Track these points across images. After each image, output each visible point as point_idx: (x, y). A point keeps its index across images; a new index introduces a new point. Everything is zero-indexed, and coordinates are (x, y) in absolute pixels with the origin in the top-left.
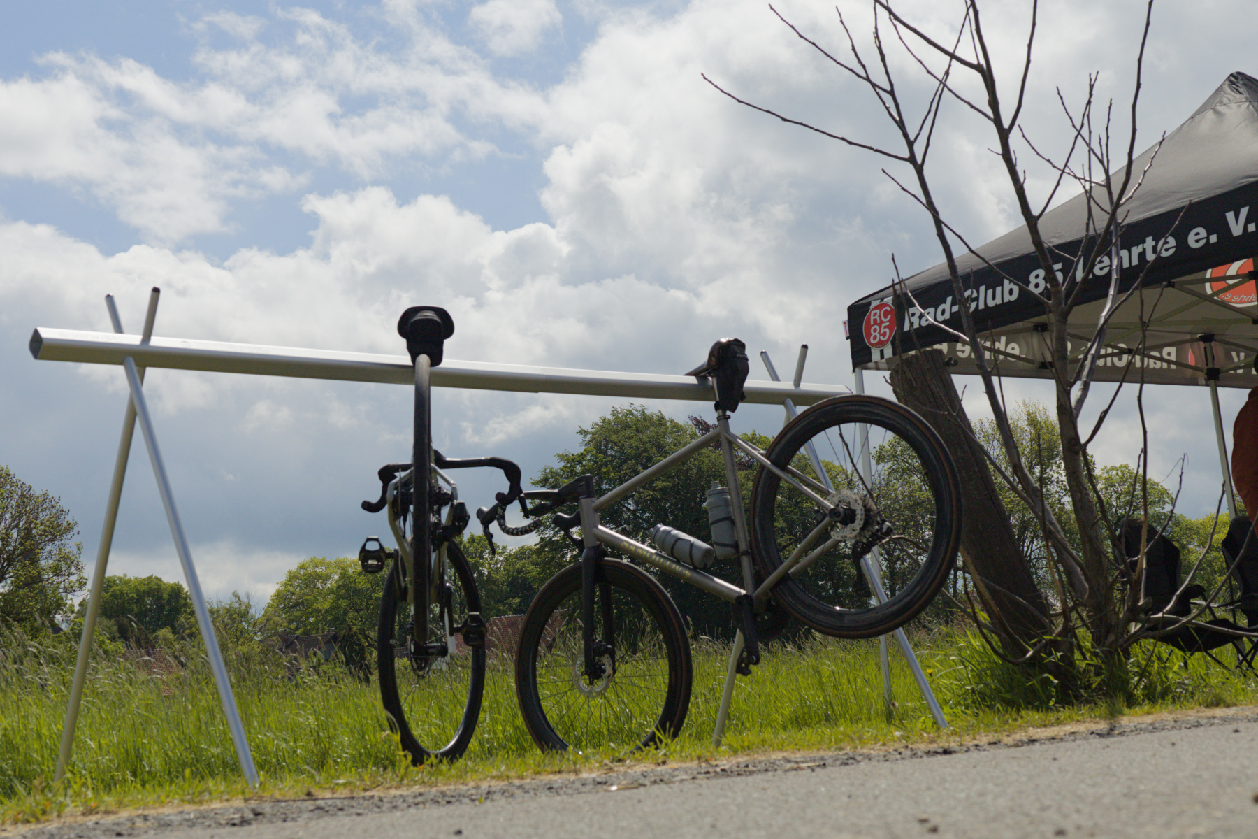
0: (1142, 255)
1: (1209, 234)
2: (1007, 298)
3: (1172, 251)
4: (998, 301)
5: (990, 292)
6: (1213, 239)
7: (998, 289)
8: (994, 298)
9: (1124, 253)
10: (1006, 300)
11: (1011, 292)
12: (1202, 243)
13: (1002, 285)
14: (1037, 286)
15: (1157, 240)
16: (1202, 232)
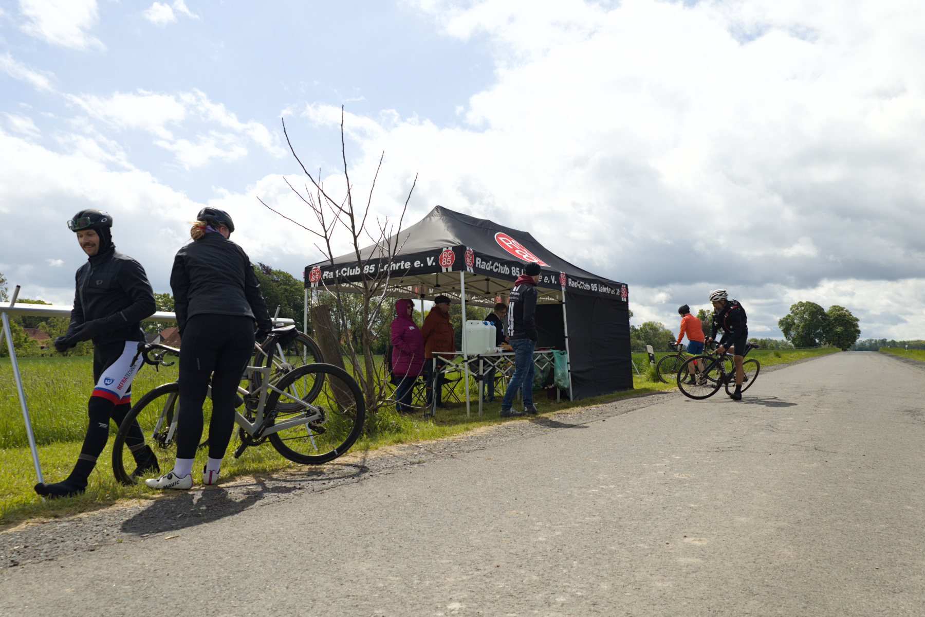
0: (400, 266)
1: (421, 263)
2: (356, 273)
3: (409, 267)
4: (353, 274)
5: (351, 270)
6: (422, 265)
7: (354, 270)
8: (352, 272)
9: (394, 265)
10: (356, 274)
11: (358, 271)
12: (419, 266)
13: (355, 268)
14: (366, 271)
15: (405, 262)
16: (419, 262)
